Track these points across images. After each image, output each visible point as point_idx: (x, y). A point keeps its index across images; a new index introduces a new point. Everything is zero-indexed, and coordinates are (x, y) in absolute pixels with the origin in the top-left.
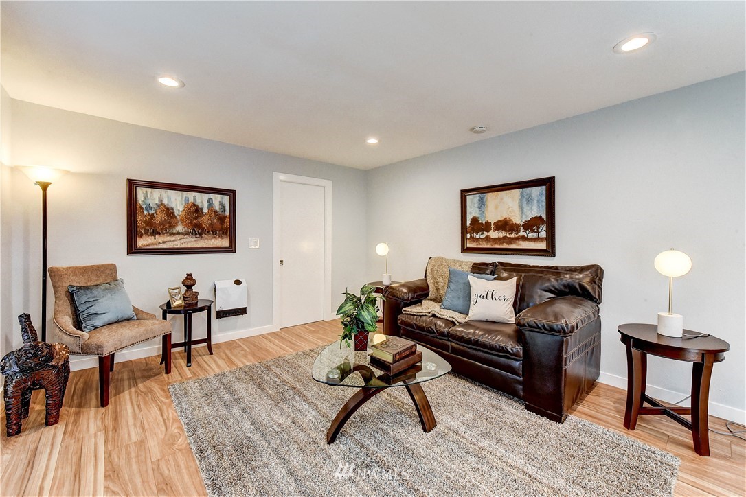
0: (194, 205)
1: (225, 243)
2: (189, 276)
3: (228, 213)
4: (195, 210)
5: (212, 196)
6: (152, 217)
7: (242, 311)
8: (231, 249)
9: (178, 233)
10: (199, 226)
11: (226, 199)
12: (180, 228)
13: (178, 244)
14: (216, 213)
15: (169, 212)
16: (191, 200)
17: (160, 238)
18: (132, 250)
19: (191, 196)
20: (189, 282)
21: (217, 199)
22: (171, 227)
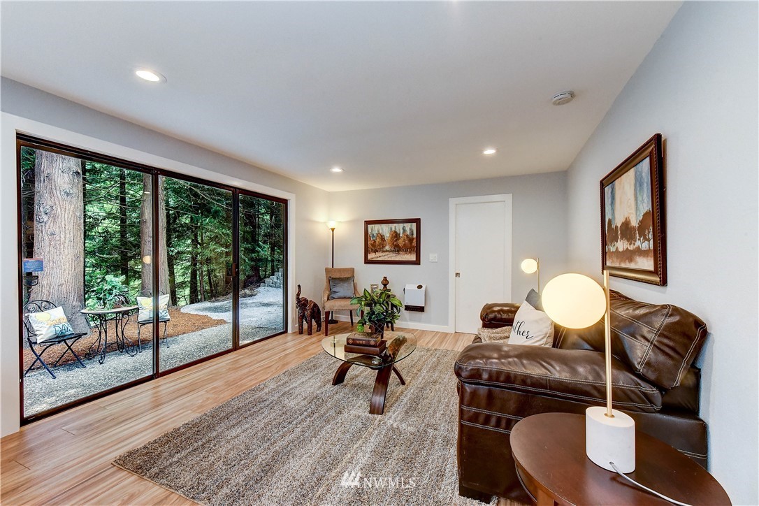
0: (395, 232)
1: (413, 257)
2: (385, 278)
3: (415, 236)
4: (396, 236)
5: (405, 225)
6: (375, 242)
7: (421, 309)
8: (417, 262)
9: (387, 251)
10: (397, 246)
11: (414, 225)
12: (387, 248)
13: (386, 258)
14: (407, 236)
15: (382, 238)
16: (393, 229)
17: (378, 254)
18: (367, 261)
19: (393, 226)
20: (385, 282)
21: (408, 226)
22: (383, 247)
